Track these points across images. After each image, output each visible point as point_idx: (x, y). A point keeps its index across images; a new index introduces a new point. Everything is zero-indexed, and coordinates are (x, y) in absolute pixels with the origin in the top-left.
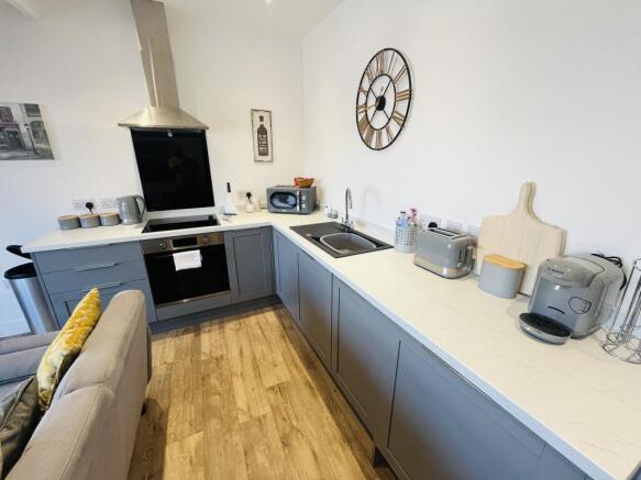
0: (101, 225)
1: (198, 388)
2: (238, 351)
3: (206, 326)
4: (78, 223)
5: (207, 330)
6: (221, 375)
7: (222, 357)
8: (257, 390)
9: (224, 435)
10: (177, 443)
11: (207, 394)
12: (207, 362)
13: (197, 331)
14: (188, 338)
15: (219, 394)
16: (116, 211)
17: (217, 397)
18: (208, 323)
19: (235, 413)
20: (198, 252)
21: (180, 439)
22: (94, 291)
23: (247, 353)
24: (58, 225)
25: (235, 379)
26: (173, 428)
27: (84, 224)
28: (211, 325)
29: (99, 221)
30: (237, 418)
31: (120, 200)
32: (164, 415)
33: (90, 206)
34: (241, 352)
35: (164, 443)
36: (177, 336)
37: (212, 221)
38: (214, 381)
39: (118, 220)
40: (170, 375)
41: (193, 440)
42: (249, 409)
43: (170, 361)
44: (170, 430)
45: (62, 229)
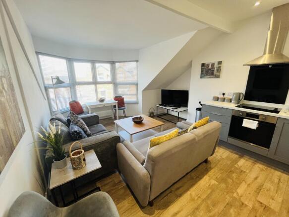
0: (224, 101)
1: (226, 172)
2: (255, 177)
3: (247, 157)
4: (217, 99)
5: (246, 159)
6: (239, 177)
7: (244, 172)
8: (251, 195)
9: (225, 191)
10: (209, 178)
11: (229, 177)
12: (237, 168)
13: (241, 156)
14: (235, 156)
15: (233, 181)
16: (231, 97)
17: (232, 181)
18: (248, 157)
19: (234, 191)
20: (257, 122)
21: (211, 178)
22: (208, 117)
23: (259, 180)
24: (212, 99)
25: (244, 183)
26: (211, 173)
27: (219, 100)
28: (249, 159)
29: (224, 100)
30: (233, 193)
31: (234, 94)
32: (211, 168)
33: (224, 94)
34: (256, 178)
35: (206, 174)
36: (232, 152)
37: (276, 111)
38: (234, 175)
39: (230, 101)
40: (220, 161)
41: (213, 182)
42: (241, 196)
43: (223, 157)
44: (210, 173)
45: (213, 100)
